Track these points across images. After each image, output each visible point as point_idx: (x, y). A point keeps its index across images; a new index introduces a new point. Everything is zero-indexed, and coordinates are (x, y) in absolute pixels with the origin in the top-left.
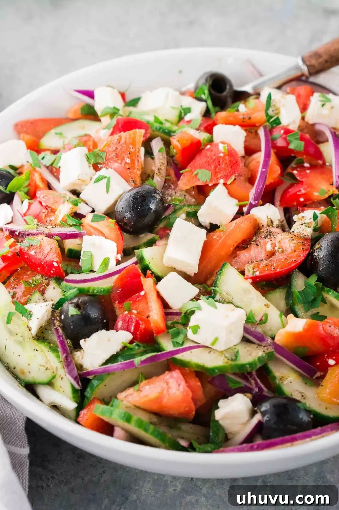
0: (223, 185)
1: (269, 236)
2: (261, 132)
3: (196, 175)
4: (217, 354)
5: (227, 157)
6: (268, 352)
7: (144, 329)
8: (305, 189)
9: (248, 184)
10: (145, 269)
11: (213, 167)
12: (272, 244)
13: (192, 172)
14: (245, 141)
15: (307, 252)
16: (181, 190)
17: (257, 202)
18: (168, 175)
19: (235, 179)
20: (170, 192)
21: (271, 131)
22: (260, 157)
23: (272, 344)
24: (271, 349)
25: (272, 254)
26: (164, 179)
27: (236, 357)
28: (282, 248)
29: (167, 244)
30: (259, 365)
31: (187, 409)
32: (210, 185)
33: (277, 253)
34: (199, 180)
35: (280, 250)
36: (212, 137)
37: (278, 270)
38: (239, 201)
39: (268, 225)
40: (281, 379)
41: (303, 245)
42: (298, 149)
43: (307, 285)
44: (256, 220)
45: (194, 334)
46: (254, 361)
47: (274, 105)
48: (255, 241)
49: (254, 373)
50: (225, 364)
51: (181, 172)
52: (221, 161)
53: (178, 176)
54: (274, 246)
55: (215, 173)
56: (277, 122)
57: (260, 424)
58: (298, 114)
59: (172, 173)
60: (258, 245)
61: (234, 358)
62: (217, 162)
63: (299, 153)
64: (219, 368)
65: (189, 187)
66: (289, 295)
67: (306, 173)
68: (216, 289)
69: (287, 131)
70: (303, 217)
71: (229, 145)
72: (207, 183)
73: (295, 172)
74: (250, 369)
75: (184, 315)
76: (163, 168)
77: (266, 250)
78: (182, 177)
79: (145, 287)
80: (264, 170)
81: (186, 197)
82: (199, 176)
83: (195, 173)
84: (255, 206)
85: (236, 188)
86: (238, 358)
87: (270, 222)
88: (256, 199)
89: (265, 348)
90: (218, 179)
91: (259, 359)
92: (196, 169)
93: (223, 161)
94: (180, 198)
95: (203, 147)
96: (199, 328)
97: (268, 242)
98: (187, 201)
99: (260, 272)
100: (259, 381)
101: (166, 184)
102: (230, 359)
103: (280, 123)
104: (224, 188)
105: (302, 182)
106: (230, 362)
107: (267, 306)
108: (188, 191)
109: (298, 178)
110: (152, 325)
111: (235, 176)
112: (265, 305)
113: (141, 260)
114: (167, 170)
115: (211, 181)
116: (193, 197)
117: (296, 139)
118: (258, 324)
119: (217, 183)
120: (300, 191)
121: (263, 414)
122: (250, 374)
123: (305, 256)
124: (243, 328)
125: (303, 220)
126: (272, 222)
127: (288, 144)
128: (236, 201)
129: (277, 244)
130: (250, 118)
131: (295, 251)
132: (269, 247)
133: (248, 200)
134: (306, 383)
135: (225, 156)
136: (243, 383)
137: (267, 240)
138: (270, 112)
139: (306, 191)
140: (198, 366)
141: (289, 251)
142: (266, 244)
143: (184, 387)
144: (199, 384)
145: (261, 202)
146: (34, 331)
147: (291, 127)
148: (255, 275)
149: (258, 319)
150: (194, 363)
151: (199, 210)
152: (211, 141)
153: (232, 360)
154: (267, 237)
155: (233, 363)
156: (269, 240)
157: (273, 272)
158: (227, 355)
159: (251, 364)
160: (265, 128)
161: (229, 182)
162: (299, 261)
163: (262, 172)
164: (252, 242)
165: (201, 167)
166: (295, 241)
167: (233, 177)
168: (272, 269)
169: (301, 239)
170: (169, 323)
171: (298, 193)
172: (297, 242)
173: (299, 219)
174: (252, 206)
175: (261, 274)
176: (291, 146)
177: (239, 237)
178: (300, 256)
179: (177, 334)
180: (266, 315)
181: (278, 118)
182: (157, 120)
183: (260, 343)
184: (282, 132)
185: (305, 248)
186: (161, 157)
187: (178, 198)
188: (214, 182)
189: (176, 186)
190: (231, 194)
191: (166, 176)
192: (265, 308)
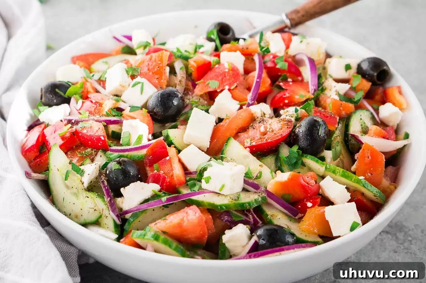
0: (228, 90)
1: (262, 122)
2: (256, 58)
3: (208, 84)
4: (223, 197)
5: (231, 72)
6: (262, 196)
7: (169, 182)
8: (289, 93)
9: (246, 91)
10: (170, 144)
11: (220, 78)
12: (264, 127)
13: (204, 83)
14: (244, 65)
15: (291, 129)
16: (197, 95)
17: (253, 102)
18: (187, 85)
19: (237, 86)
20: (188, 97)
21: (263, 57)
22: (255, 74)
23: (265, 191)
24: (264, 195)
25: (265, 134)
26: (184, 88)
27: (238, 198)
28: (272, 129)
29: (185, 129)
30: (255, 205)
31: (201, 232)
32: (218, 91)
33: (268, 133)
34: (210, 88)
35: (270, 130)
36: (220, 60)
37: (269, 141)
38: (240, 102)
39: (262, 117)
40: (272, 216)
41: (287, 125)
42: (283, 68)
43: (291, 153)
44: (252, 114)
45: (207, 183)
46: (252, 201)
47: (266, 40)
48: (252, 126)
49: (252, 210)
50: (230, 203)
51: (197, 83)
52: (226, 74)
53: (194, 86)
54: (266, 128)
55: (222, 83)
56: (268, 51)
57: (256, 243)
58: (283, 46)
59: (190, 84)
60: (254, 129)
61: (236, 198)
62: (224, 74)
63: (284, 71)
64: (226, 206)
65: (202, 93)
66: (278, 159)
67: (290, 84)
68: (223, 156)
69: (275, 57)
70: (287, 111)
71: (232, 64)
72: (216, 89)
73: (281, 84)
74: (249, 207)
75: (199, 173)
76: (184, 80)
77: (260, 131)
78: (197, 86)
79: (169, 154)
80: (258, 80)
81: (201, 100)
82: (210, 85)
83: (207, 83)
84: (252, 104)
85: (237, 92)
86: (240, 199)
87: (263, 114)
88: (252, 100)
89: (260, 194)
90: (224, 86)
91: (255, 200)
92: (207, 80)
93: (228, 75)
94: (196, 101)
95: (212, 66)
96: (210, 179)
97: (262, 125)
98: (201, 103)
99: (256, 143)
100: (255, 216)
101: (186, 92)
102: (234, 199)
103: (269, 52)
104: (229, 93)
105: (287, 90)
106: (234, 202)
107: (261, 166)
108: (201, 96)
109: (284, 87)
110: (175, 179)
111: (237, 84)
112: (260, 166)
113: (167, 138)
114: (186, 82)
115: (219, 87)
116: (206, 100)
117: (282, 61)
118: (254, 179)
119: (224, 89)
120: (285, 95)
121: (259, 237)
122: (249, 211)
123: (289, 132)
124: (243, 180)
125: (288, 112)
126: (264, 114)
127: (276, 65)
128: (238, 102)
129: (268, 126)
130: (247, 48)
131: (282, 129)
132: (262, 129)
133: (247, 100)
134: (291, 220)
135: (229, 71)
136: (244, 218)
137: (261, 124)
138: (262, 44)
139: (290, 95)
140: (210, 204)
141: (277, 129)
142: (260, 127)
143: (199, 214)
144: (211, 217)
145: (256, 102)
146: (86, 185)
147: (278, 54)
148: (252, 144)
149: (254, 175)
150: (207, 202)
151: (210, 108)
152: (219, 63)
153: (235, 200)
154: (261, 122)
155: (236, 202)
156: (262, 124)
157: (265, 142)
158: (231, 197)
159: (249, 203)
160: (259, 54)
161: (232, 88)
162: (285, 135)
163: (257, 82)
164: (250, 127)
165: (211, 79)
166: (281, 123)
167: (235, 85)
168: (265, 141)
169: (286, 121)
170: (188, 178)
171: (284, 96)
172: (283, 124)
173: (285, 113)
174: (249, 105)
175: (256, 144)
176: (278, 66)
177: (240, 123)
178: (285, 131)
179: (194, 185)
180: (261, 173)
181: (268, 48)
182: (178, 50)
183: (256, 191)
184: (271, 57)
185: (289, 127)
186: (182, 73)
187: (194, 100)
188: (221, 89)
189: (193, 92)
190: (234, 97)
191: (186, 85)
192: (260, 167)
